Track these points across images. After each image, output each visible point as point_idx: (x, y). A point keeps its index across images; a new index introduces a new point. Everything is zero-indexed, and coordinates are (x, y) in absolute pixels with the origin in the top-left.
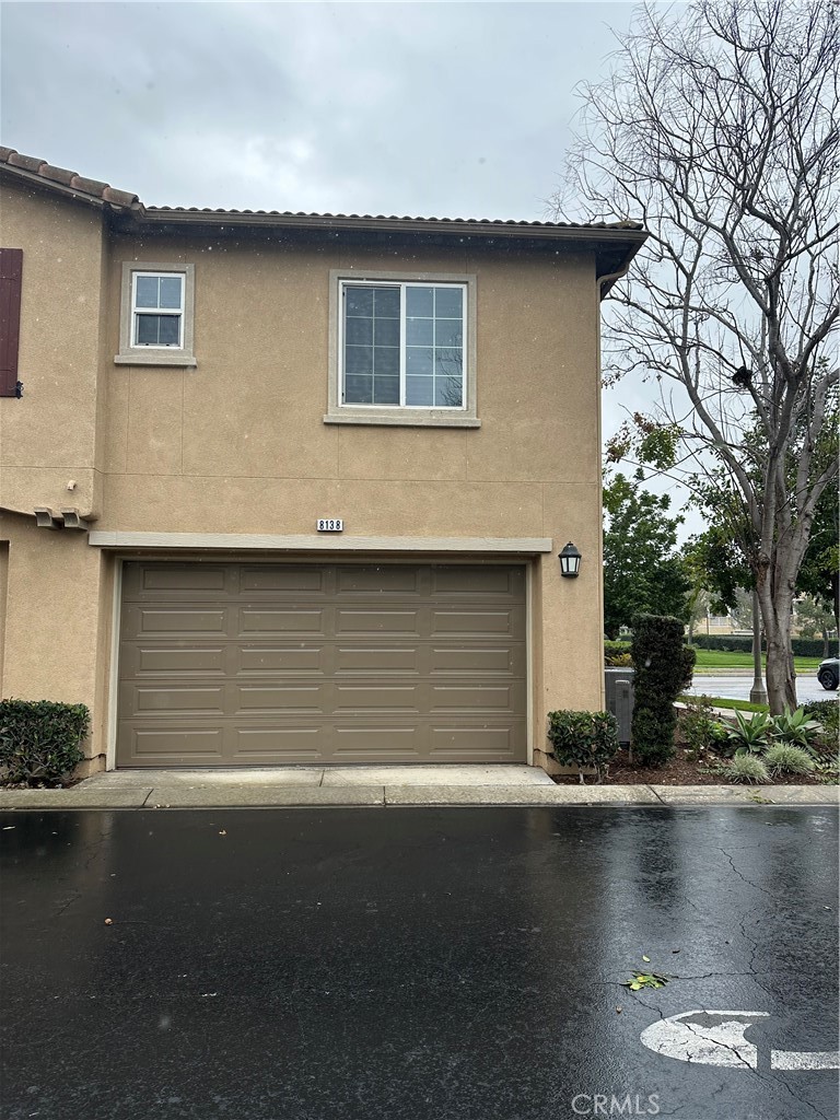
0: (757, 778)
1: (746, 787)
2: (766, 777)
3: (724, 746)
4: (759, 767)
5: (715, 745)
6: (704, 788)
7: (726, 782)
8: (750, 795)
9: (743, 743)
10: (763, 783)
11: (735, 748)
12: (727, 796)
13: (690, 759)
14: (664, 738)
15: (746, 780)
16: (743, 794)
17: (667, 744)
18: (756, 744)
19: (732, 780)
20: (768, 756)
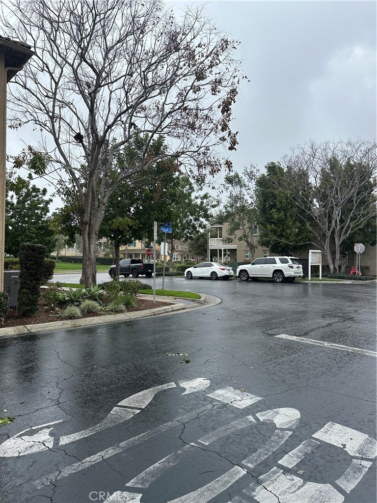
0: (76, 316)
1: (71, 321)
2: (80, 315)
3: (63, 304)
4: (77, 311)
5: (59, 304)
6: (51, 323)
7: (62, 319)
8: (72, 324)
9: (72, 301)
10: (78, 318)
11: (68, 304)
12: (62, 325)
13: (47, 311)
14: (34, 303)
15: (71, 317)
16: (69, 324)
17: (35, 305)
18: (77, 301)
19: (65, 318)
20: (82, 306)
